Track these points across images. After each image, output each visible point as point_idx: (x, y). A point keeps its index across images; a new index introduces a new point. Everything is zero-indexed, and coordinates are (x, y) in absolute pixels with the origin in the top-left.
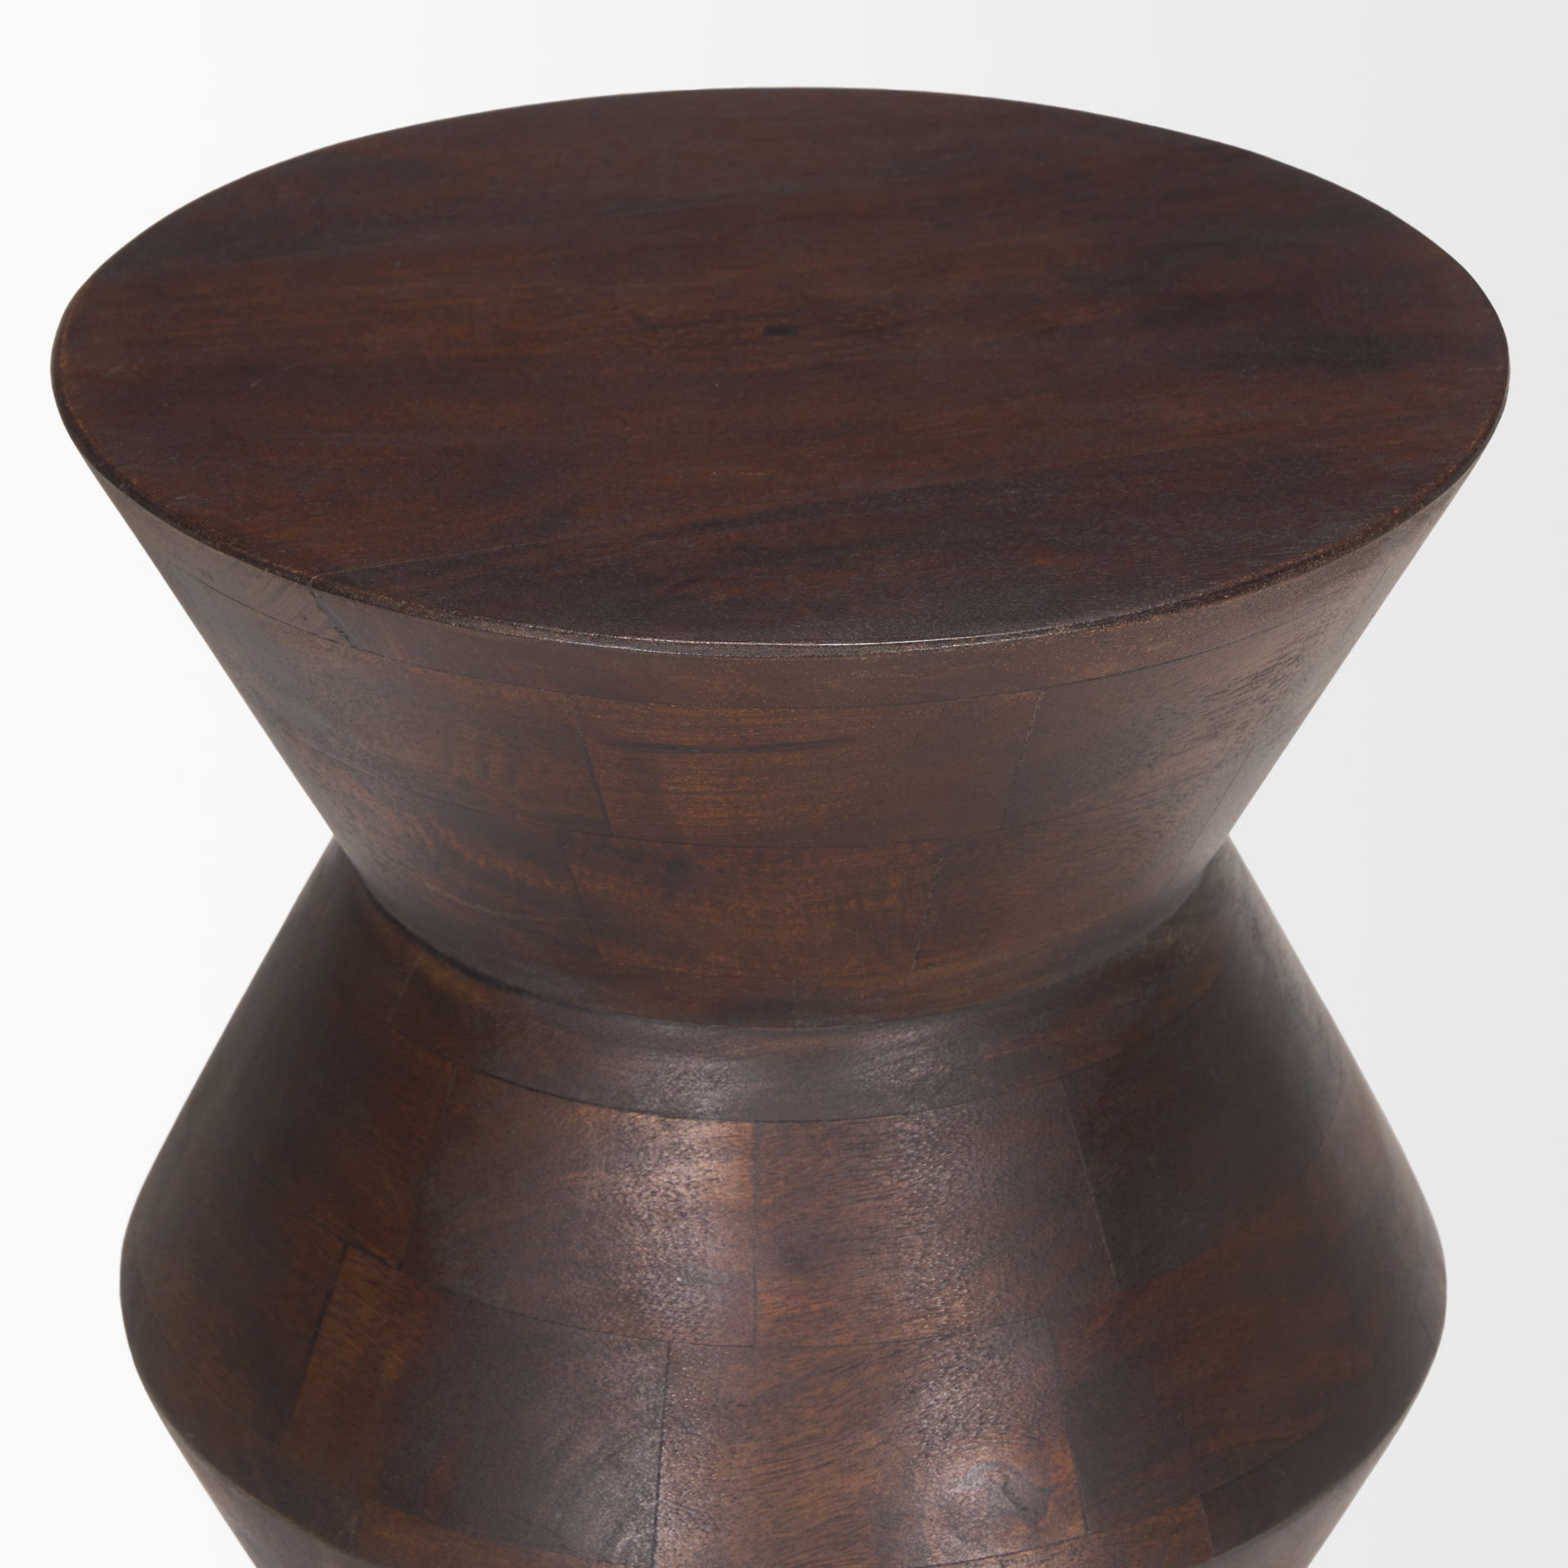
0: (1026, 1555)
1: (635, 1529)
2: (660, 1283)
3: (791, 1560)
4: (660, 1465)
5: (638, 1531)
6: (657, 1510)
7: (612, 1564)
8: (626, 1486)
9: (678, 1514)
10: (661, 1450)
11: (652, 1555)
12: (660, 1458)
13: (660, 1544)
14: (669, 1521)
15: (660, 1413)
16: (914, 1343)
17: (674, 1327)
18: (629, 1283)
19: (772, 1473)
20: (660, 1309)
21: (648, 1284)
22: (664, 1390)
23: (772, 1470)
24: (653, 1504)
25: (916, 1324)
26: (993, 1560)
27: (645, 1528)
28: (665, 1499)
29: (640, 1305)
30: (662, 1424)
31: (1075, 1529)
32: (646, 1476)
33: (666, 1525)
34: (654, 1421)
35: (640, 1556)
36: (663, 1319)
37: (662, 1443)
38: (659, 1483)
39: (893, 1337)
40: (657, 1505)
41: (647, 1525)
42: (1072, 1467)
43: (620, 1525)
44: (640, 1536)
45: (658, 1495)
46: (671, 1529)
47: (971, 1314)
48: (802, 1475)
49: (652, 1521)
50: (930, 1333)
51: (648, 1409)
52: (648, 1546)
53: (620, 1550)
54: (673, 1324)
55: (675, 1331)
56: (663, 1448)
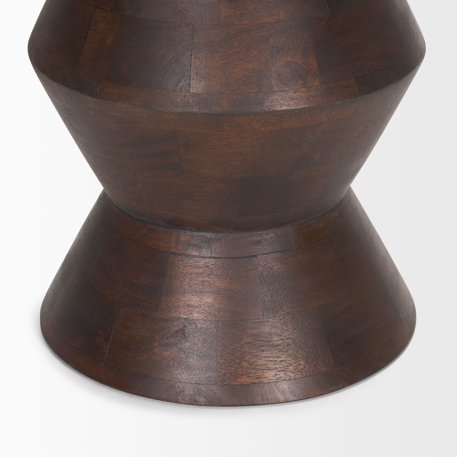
0: (302, 90)
1: (184, 81)
2: (190, 7)
3: (231, 89)
4: (191, 61)
5: (184, 82)
6: (190, 75)
7: (177, 92)
8: (181, 68)
9: (197, 76)
10: (191, 57)
11: (189, 89)
12: (191, 59)
13: (191, 85)
14: (194, 78)
15: (191, 46)
16: (268, 24)
17: (195, 20)
18: (181, 7)
19: (225, 63)
20: (191, 14)
21: (187, 7)
22: (192, 39)
23: (225, 62)
24: (189, 73)
25: (268, 18)
26: (292, 90)
27: (187, 81)
28: (193, 71)
29: (184, 13)
30: (192, 49)
31: (317, 83)
32: (187, 65)
33: (193, 79)
34: (189, 48)
35: (185, 89)
36: (191, 18)
37: (191, 55)
38: (191, 67)
39: (262, 22)
40: (190, 74)
41: (187, 80)
42: (316, 64)
43: (179, 80)
44: (185, 83)
45: (191, 71)
46: (195, 80)
47: (285, 16)
48: (234, 63)
49: (189, 79)
50: (273, 21)
51: (187, 45)
52: (188, 86)
53: (179, 88)
54: (195, 19)
55: (195, 21)
56: (192, 56)
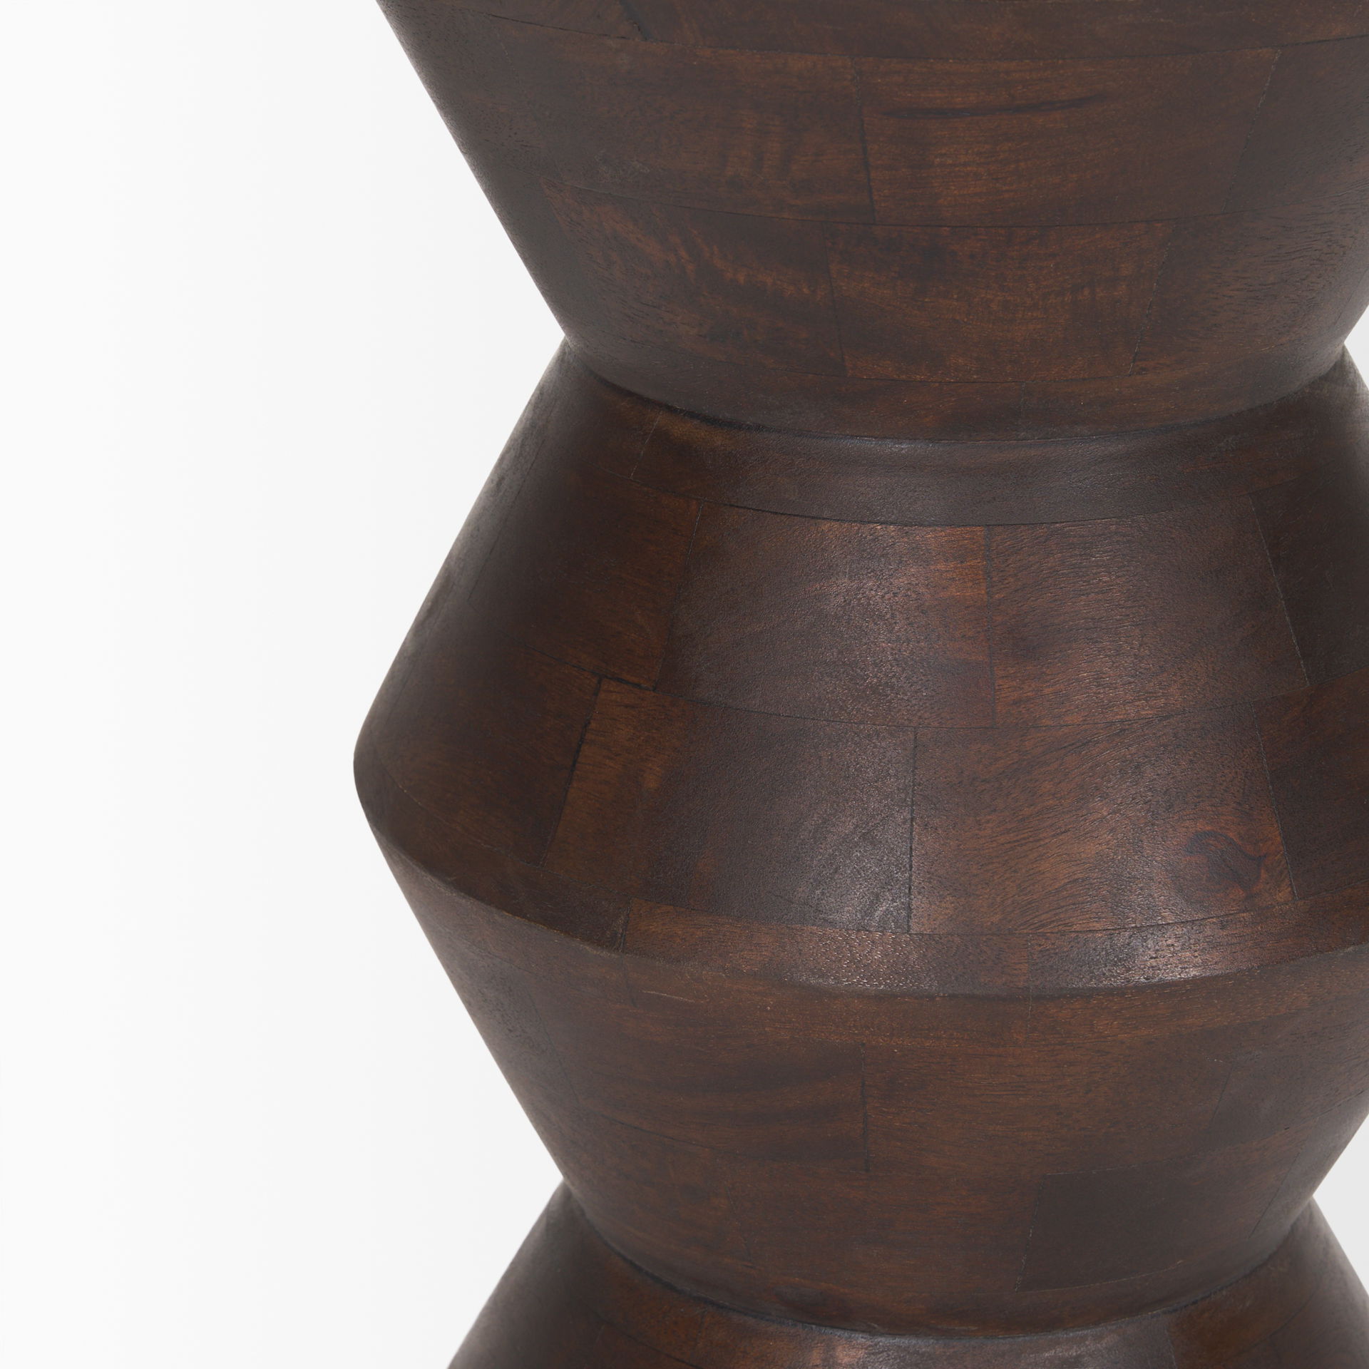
0: (1243, 917)
1: (891, 898)
2: (904, 675)
3: (1036, 920)
4: (911, 839)
5: (893, 901)
6: (910, 880)
7: (870, 932)
8: (881, 860)
9: (930, 882)
10: (912, 825)
11: (908, 921)
12: (911, 834)
13: (914, 911)
14: (922, 890)
15: (910, 792)
16: (1137, 722)
17: (919, 714)
18: (876, 676)
19: (1015, 841)
20: (906, 698)
21: (894, 676)
22: (913, 771)
23: (1015, 839)
24: (907, 875)
25: (1138, 706)
26: (1214, 920)
27: (900, 897)
28: (918, 869)
29: (887, 696)
30: (912, 801)
31: (1283, 895)
32: (899, 850)
33: (919, 893)
34: (905, 800)
35: (896, 923)
36: (909, 707)
37: (912, 819)
38: (911, 856)
39: (1118, 717)
40: (911, 876)
41: (902, 895)
42: (1279, 839)
43: (877, 896)
44: (895, 904)
45: (911, 867)
46: (924, 896)
47: (1185, 698)
48: (1042, 843)
49: (907, 891)
50: (1151, 714)
51: (898, 789)
52: (904, 913)
53: (877, 918)
54: (919, 710)
55: (920, 718)
56: (914, 824)
